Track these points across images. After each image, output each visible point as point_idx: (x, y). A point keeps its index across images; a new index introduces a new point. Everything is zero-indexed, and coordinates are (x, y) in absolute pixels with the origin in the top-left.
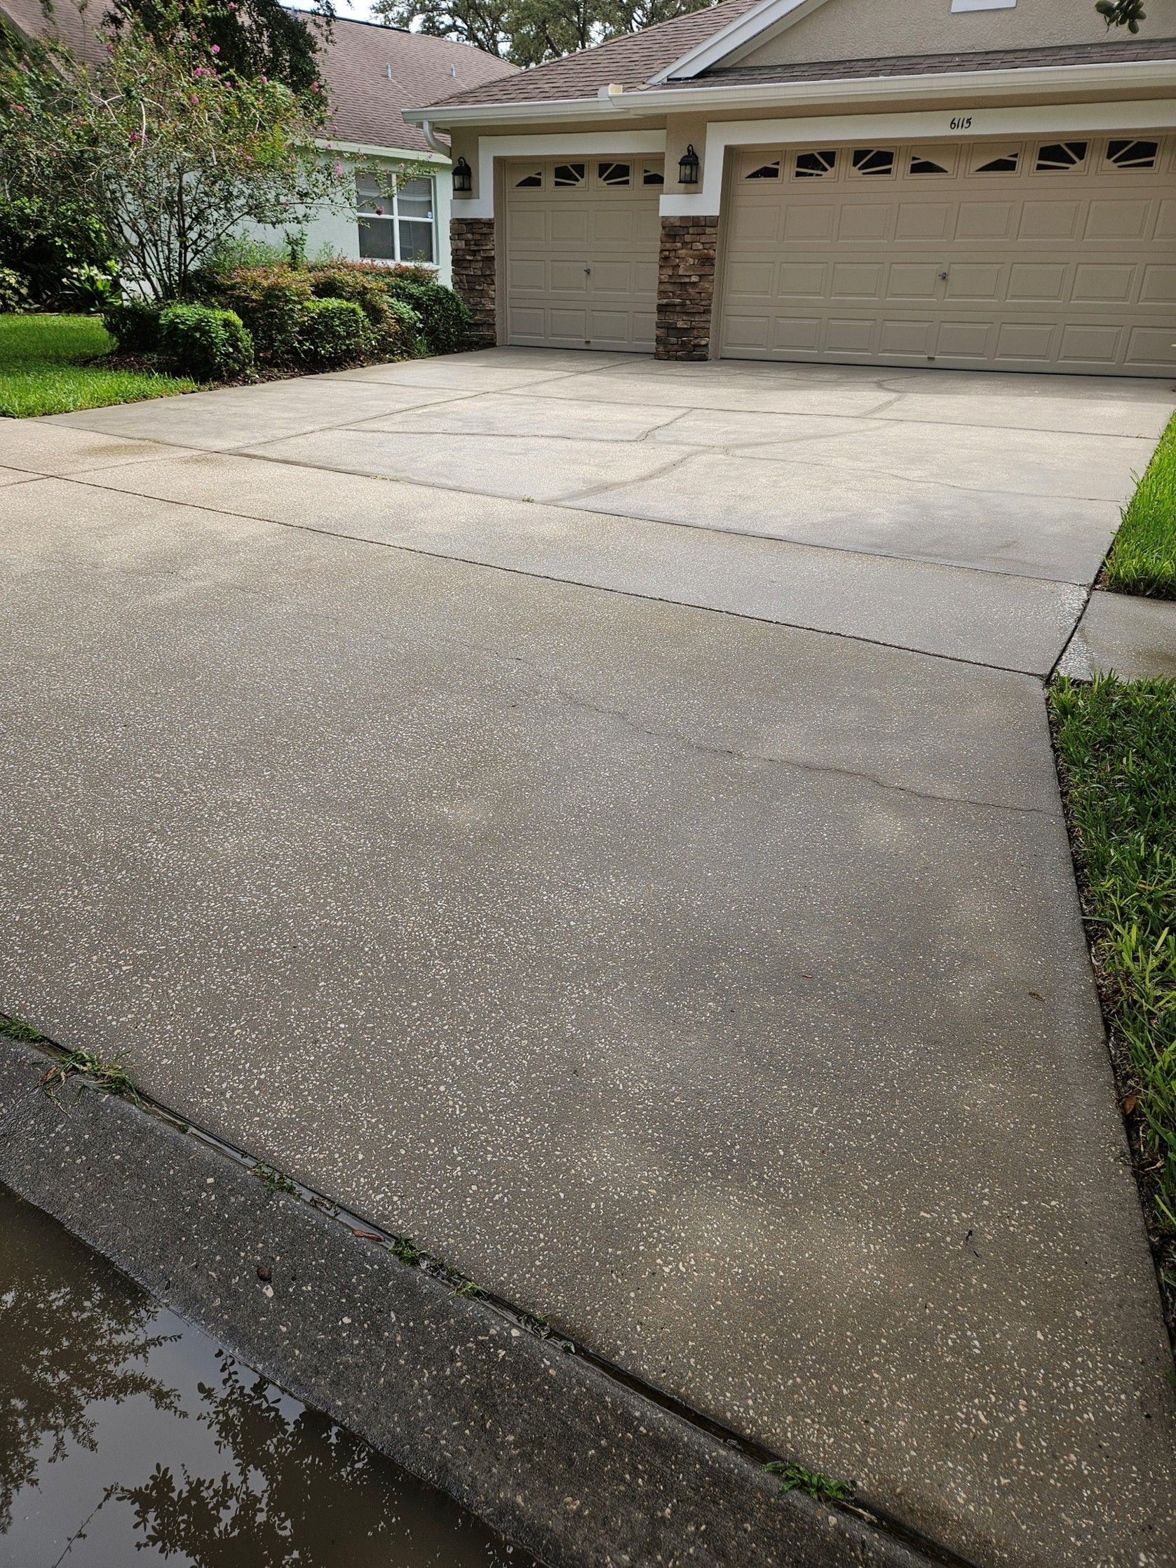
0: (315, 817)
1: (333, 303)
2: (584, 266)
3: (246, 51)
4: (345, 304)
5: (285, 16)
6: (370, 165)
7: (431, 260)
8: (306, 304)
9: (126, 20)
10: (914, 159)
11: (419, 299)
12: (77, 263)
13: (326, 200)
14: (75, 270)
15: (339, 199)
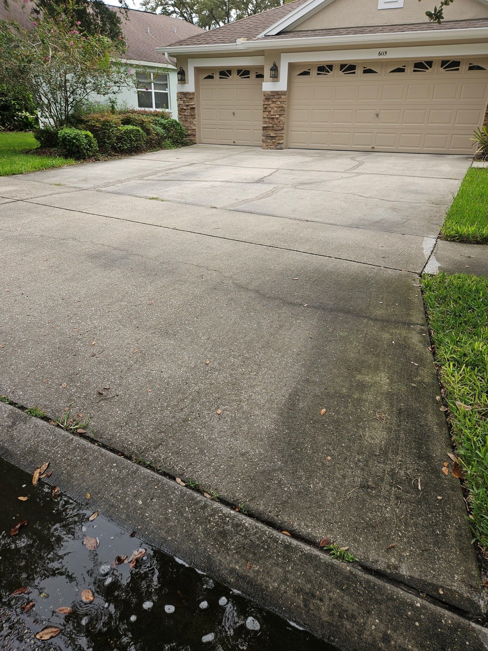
0: (141, 332)
1: (130, 127)
2: (232, 111)
3: (91, 23)
4: (135, 128)
5: (107, 9)
6: (143, 69)
7: (168, 108)
8: (118, 127)
9: (41, 11)
10: (364, 68)
11: (164, 125)
12: (20, 110)
13: (125, 84)
14: (20, 114)
15: (131, 84)
